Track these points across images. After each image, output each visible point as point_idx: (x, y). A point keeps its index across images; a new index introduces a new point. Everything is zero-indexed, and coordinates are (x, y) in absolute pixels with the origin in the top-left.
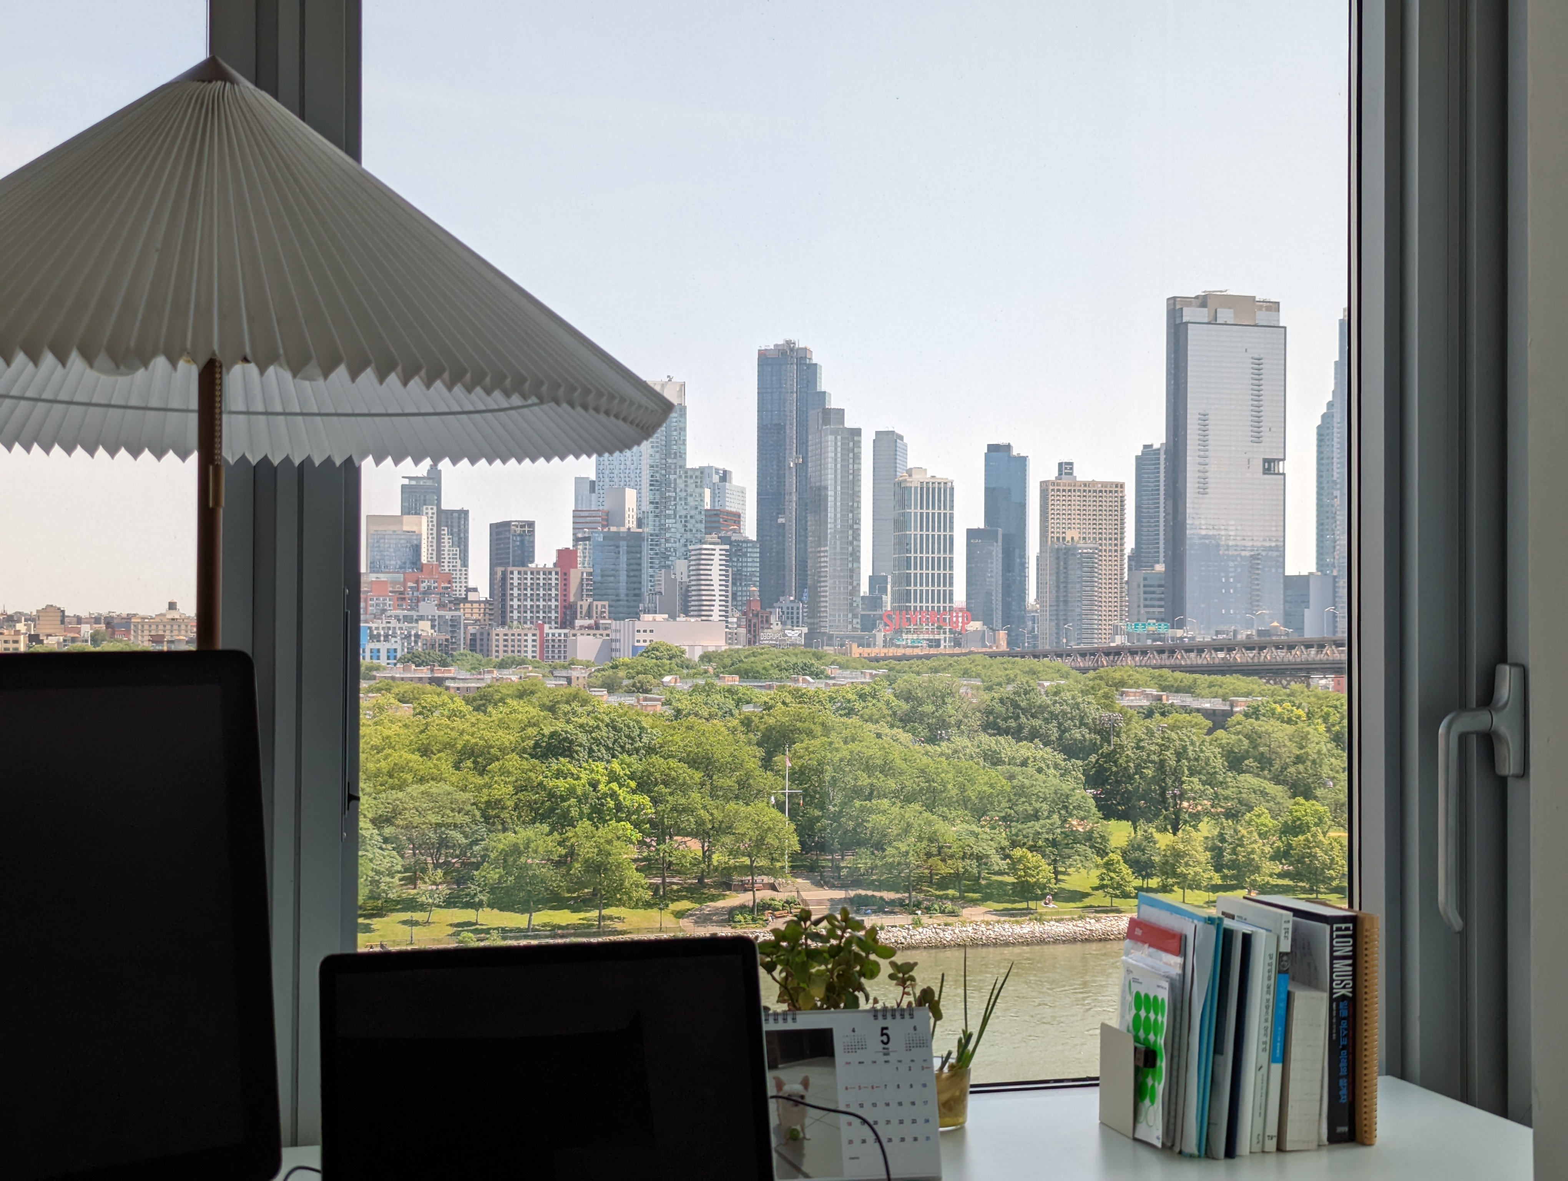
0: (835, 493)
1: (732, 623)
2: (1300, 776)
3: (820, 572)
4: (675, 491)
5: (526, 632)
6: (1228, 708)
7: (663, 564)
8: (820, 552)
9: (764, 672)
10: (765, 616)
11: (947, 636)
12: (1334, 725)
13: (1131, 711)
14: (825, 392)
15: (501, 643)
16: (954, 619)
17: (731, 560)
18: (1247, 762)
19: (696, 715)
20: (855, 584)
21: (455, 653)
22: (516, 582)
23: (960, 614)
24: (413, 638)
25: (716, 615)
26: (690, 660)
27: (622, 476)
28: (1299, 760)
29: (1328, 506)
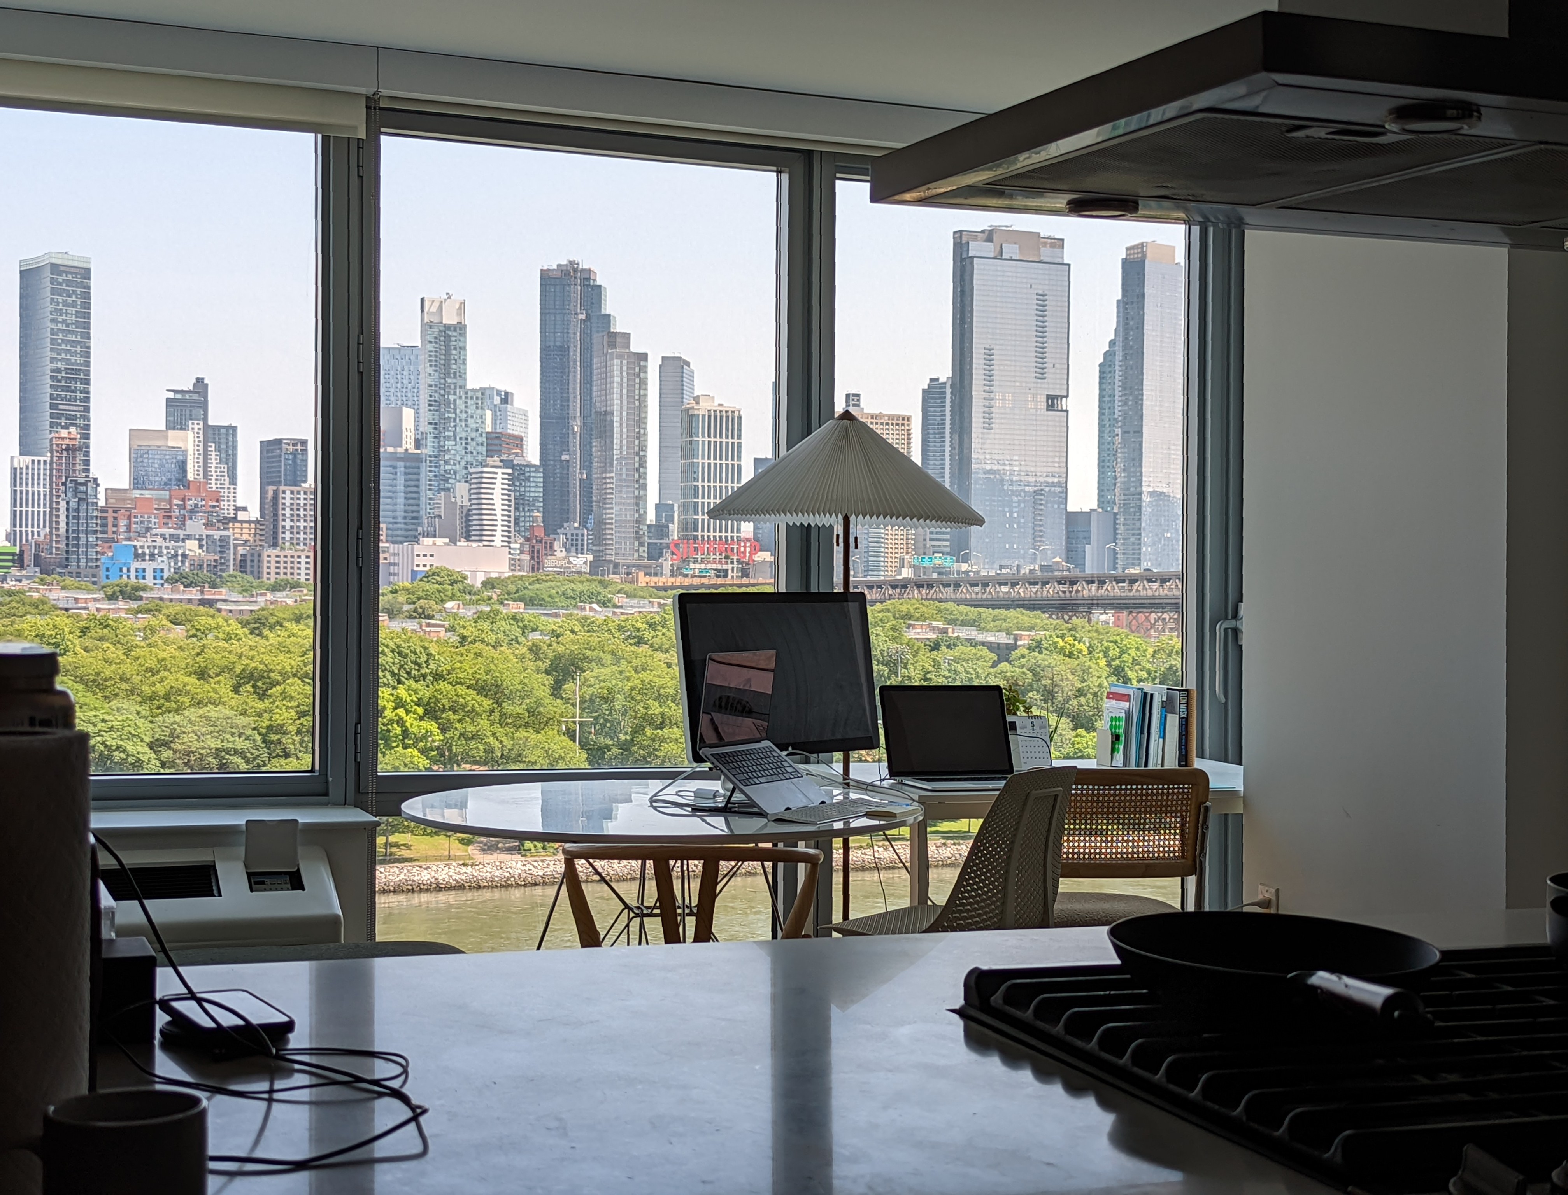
0: (621, 419)
1: (514, 549)
2: (1081, 708)
3: (605, 499)
4: (455, 412)
5: (299, 553)
6: (1012, 641)
7: (442, 486)
8: (605, 478)
9: (549, 599)
10: (549, 542)
11: (735, 566)
12: (1114, 660)
13: (919, 644)
14: (609, 315)
15: (273, 565)
16: (742, 549)
17: (513, 485)
18: (1030, 694)
19: (482, 641)
20: (642, 512)
21: (224, 574)
22: (288, 502)
23: (748, 544)
24: (180, 558)
25: (498, 540)
26: (473, 586)
27: (399, 394)
28: (1080, 693)
29: (1109, 443)
